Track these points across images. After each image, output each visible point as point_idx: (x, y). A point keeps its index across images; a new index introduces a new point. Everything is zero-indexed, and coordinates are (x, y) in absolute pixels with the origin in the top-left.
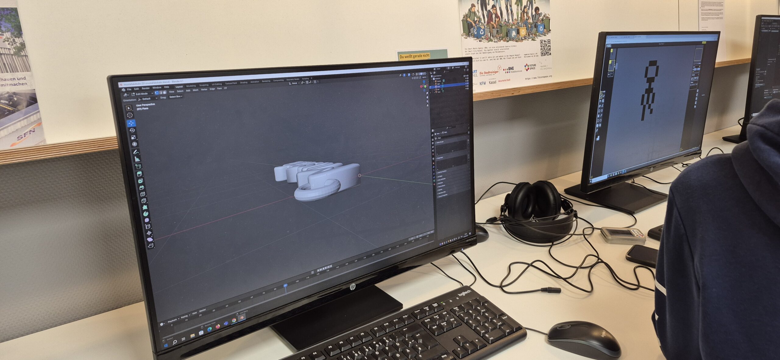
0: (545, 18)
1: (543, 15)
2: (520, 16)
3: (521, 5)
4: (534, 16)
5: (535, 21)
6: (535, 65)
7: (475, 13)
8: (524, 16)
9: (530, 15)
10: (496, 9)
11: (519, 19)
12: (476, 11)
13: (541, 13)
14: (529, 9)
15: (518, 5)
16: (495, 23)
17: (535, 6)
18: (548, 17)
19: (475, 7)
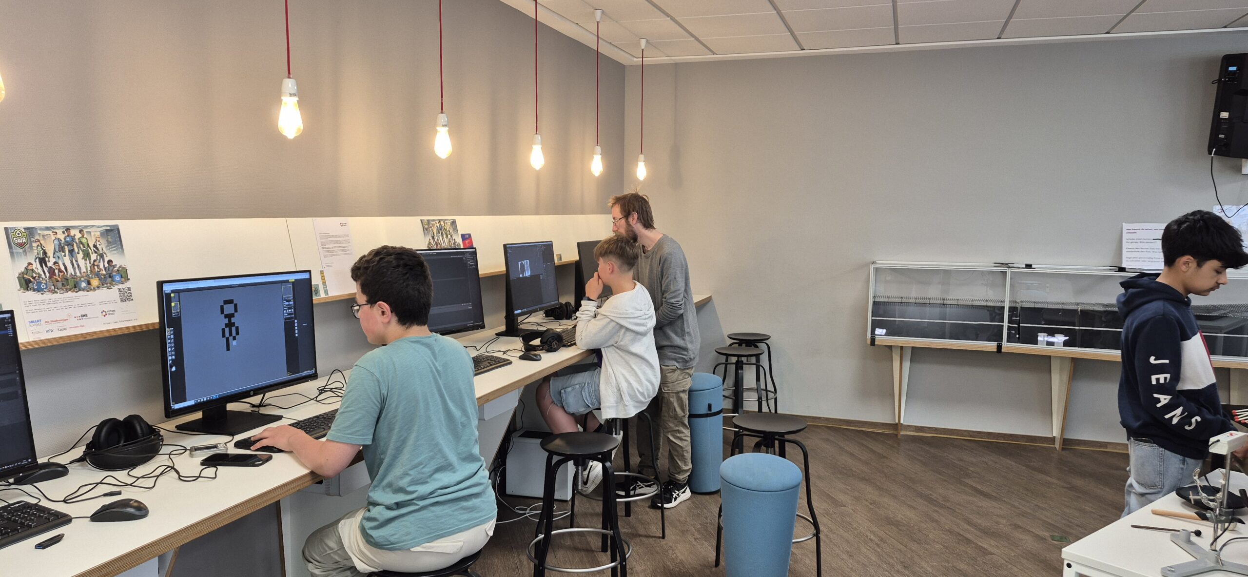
0: (120, 269)
1: (118, 266)
2: (89, 269)
3: (90, 259)
4: (107, 268)
5: (109, 272)
6: (114, 311)
7: (32, 270)
8: (94, 269)
9: (102, 266)
10: (59, 265)
11: (89, 272)
12: (34, 268)
13: (116, 265)
14: (100, 262)
15: (86, 260)
16: (59, 277)
17: (106, 259)
18: (124, 268)
19: (32, 264)
